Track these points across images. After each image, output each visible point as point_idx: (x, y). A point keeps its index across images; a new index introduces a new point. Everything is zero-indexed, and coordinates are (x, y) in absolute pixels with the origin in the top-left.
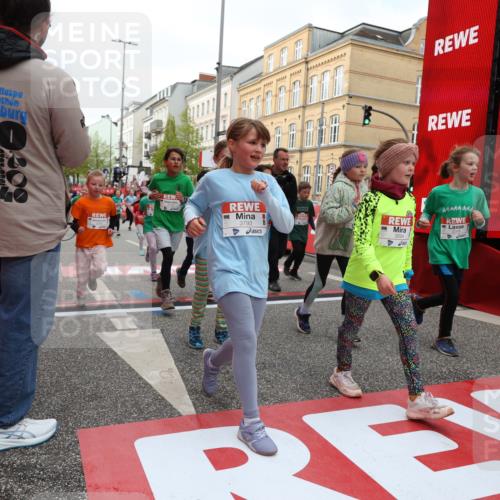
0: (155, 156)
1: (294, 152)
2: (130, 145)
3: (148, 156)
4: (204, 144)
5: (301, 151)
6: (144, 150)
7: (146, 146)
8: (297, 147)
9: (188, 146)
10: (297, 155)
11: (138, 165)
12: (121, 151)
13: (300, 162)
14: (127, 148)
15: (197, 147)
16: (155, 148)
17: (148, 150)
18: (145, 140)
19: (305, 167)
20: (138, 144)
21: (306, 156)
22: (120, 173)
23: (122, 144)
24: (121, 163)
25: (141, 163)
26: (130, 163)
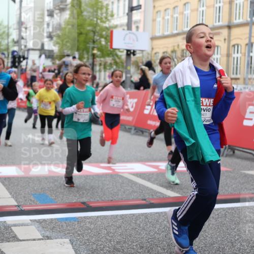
0: (58, 36)
1: (221, 27)
2: (30, 25)
3: (50, 37)
4: (114, 22)
5: (229, 27)
6: (46, 30)
7: (48, 25)
8: (224, 22)
9: (97, 24)
10: (225, 32)
11: (39, 47)
12: (20, 31)
13: (228, 40)
14: (26, 28)
15: (107, 25)
16: (59, 28)
17: (51, 30)
18: (47, 19)
19: (234, 46)
20: (39, 24)
21: (235, 32)
22: (20, 57)
23: (21, 24)
24: (20, 46)
25: (43, 45)
26: (30, 45)
